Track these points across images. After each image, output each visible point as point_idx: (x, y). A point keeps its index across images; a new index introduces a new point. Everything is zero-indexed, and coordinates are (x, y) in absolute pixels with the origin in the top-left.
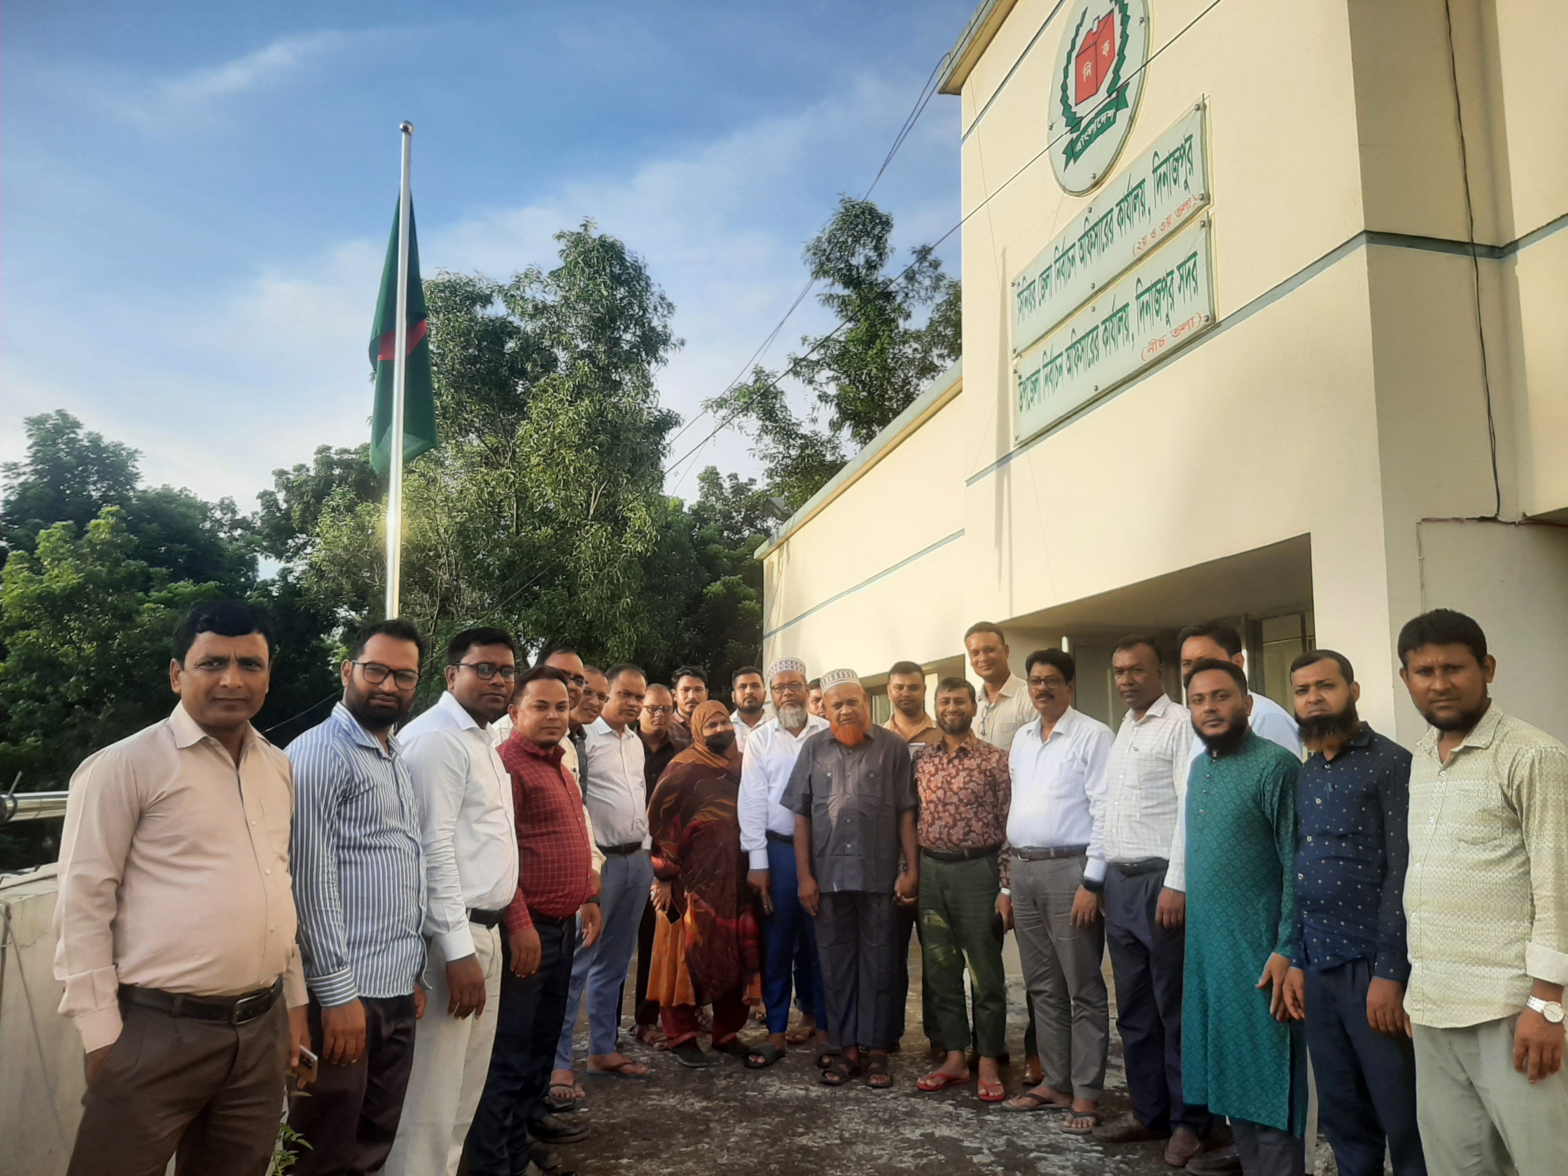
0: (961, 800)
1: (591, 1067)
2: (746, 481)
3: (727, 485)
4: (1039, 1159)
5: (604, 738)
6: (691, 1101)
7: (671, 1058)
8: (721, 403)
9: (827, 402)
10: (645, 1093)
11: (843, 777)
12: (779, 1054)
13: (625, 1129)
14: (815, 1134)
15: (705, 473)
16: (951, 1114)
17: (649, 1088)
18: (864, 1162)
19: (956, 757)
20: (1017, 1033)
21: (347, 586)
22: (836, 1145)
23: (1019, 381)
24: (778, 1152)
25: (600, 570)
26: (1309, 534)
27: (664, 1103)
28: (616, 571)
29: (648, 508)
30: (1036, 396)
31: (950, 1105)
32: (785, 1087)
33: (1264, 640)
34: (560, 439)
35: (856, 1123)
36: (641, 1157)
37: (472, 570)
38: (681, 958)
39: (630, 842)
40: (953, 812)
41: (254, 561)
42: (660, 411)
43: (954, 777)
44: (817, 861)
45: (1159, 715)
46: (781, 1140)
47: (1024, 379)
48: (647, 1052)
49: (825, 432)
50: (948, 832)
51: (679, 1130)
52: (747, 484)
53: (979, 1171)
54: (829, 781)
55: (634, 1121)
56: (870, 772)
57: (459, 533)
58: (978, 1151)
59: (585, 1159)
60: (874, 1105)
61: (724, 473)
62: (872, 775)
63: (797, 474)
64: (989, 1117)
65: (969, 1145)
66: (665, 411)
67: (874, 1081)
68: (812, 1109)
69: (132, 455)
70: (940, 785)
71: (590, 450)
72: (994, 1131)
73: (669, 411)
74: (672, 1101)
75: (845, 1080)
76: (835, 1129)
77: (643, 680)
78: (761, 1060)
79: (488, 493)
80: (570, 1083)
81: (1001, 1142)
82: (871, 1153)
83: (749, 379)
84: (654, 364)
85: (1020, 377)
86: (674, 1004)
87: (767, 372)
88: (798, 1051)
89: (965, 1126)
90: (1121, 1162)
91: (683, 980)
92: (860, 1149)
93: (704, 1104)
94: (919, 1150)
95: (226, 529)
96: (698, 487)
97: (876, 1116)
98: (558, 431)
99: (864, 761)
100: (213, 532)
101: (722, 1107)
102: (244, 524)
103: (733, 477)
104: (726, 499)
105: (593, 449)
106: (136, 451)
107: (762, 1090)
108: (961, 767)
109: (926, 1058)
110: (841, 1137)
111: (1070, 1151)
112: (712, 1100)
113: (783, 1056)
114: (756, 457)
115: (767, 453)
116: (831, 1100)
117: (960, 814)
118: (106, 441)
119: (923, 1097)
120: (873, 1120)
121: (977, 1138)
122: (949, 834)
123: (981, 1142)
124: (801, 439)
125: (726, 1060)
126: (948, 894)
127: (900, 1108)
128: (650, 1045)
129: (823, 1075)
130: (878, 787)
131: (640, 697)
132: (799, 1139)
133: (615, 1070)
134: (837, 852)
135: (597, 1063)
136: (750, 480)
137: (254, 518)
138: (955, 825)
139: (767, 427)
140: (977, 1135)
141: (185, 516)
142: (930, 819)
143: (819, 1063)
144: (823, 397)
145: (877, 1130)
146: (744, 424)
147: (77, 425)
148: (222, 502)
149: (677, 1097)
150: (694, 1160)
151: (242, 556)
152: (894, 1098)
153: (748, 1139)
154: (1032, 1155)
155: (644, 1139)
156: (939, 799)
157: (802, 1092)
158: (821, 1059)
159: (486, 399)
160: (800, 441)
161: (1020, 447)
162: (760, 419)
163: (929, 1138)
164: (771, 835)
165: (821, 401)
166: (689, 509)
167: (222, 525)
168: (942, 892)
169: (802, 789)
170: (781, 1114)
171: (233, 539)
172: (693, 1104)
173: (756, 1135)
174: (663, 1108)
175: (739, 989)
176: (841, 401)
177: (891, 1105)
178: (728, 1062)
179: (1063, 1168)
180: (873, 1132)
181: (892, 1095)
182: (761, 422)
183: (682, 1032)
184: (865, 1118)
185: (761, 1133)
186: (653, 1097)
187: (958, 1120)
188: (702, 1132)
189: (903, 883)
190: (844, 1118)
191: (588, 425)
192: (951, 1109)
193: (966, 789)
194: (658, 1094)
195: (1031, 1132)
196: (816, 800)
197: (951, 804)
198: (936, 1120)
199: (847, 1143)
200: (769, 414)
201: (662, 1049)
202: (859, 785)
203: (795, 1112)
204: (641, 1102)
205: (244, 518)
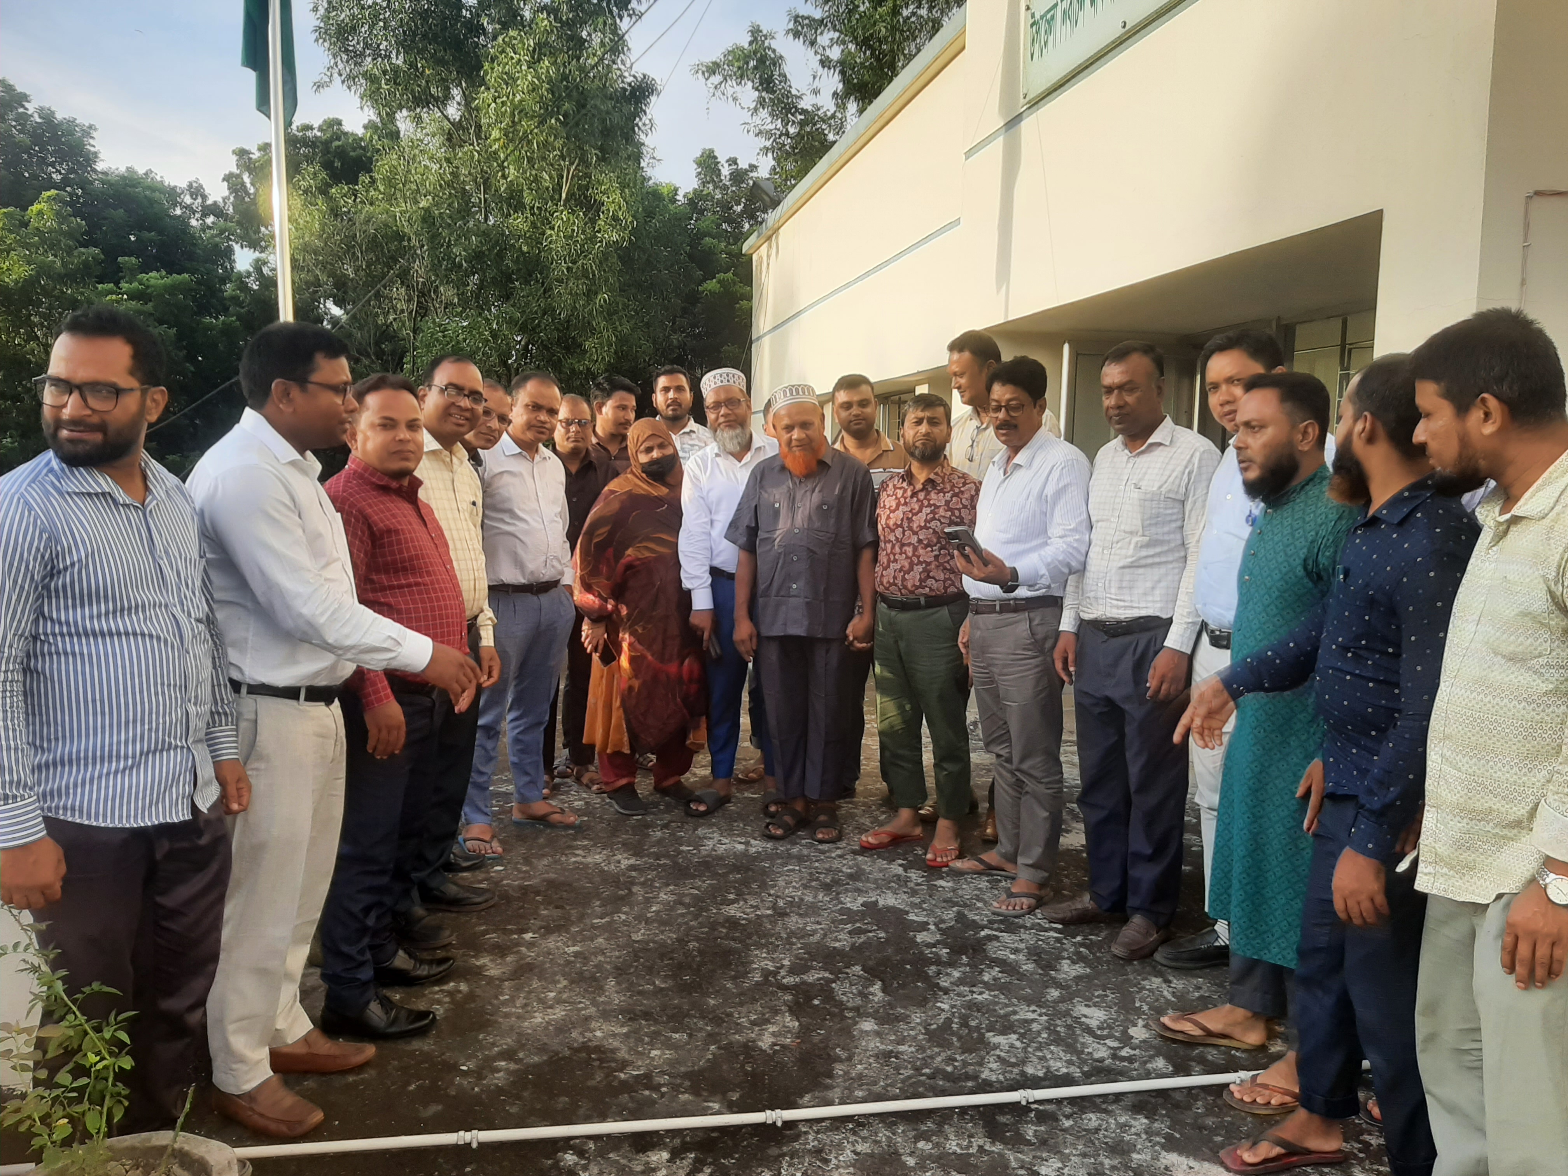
0: (920, 541)
1: (516, 816)
2: (746, 166)
3: (725, 171)
4: (990, 938)
5: (512, 459)
6: (619, 857)
7: (607, 804)
8: (713, 69)
9: (829, 68)
10: (570, 847)
11: (792, 508)
12: (725, 800)
13: (538, 893)
14: (745, 901)
15: (702, 156)
16: (898, 876)
17: (575, 840)
18: (794, 940)
19: (921, 490)
20: (983, 776)
21: (323, 278)
22: (768, 916)
23: (1031, 21)
24: (701, 925)
25: (574, 262)
26: (1382, 211)
27: (589, 860)
28: (590, 263)
29: (622, 191)
30: (1051, 38)
31: (900, 865)
32: (725, 841)
33: (1297, 347)
34: (520, 110)
35: (794, 887)
36: (548, 930)
37: (439, 261)
38: (617, 703)
39: (544, 580)
40: (910, 554)
41: (230, 251)
42: (634, 77)
43: (916, 514)
44: (761, 601)
45: (1167, 443)
46: (707, 910)
47: (1037, 16)
48: (584, 795)
49: (828, 105)
50: (903, 577)
51: (598, 896)
52: (746, 171)
53: (922, 953)
54: (777, 513)
55: (551, 883)
56: (823, 503)
57: (424, 220)
58: (923, 927)
59: (486, 932)
60: (817, 864)
61: (722, 158)
62: (825, 507)
63: (795, 154)
64: (941, 883)
65: (915, 918)
66: (640, 76)
67: (820, 836)
68: (748, 869)
69: (88, 131)
70: (899, 523)
71: (553, 121)
72: (945, 901)
73: (645, 76)
74: (598, 858)
75: (789, 834)
76: (770, 895)
77: (557, 390)
78: (702, 808)
79: (451, 174)
80: (487, 838)
81: (950, 915)
82: (804, 928)
83: (744, 41)
84: (626, 19)
85: (1033, 16)
86: (609, 751)
87: (765, 32)
88: (746, 795)
89: (914, 893)
90: (1082, 945)
91: (619, 726)
92: (794, 922)
93: (632, 861)
94: (858, 925)
95: (197, 215)
96: (694, 173)
97: (817, 879)
98: (518, 98)
99: (817, 490)
100: (183, 221)
101: (652, 865)
102: (215, 210)
103: (733, 161)
104: (726, 188)
105: (558, 120)
106: (90, 127)
107: (697, 843)
108: (926, 503)
109: (881, 805)
110: (774, 907)
111: (1026, 928)
112: (642, 857)
113: (729, 801)
114: (751, 133)
115: (762, 128)
116: (771, 857)
117: (918, 557)
118: (59, 116)
119: (872, 855)
120: (814, 883)
121: (924, 910)
122: (904, 579)
123: (928, 915)
124: (800, 114)
125: (668, 805)
126: (902, 645)
127: (844, 869)
128: (588, 787)
129: (767, 827)
130: (832, 521)
131: (553, 412)
132: (727, 908)
133: (543, 819)
134: (782, 593)
135: (522, 812)
136: (751, 166)
137: (225, 203)
138: (911, 569)
139: (764, 99)
140: (924, 906)
141: (151, 202)
142: (885, 561)
143: (765, 810)
144: (825, 63)
145: (815, 897)
146: (739, 95)
147: (23, 98)
148: (190, 186)
149: (605, 852)
150: (606, 935)
151: (216, 245)
152: (840, 856)
153: (670, 907)
154: (983, 933)
155: (557, 907)
156: (897, 538)
157: (741, 847)
158: (767, 807)
159: (441, 62)
160: (800, 117)
161: (1029, 108)
162: (757, 89)
163: (871, 908)
164: (714, 571)
165: (824, 67)
166: (684, 196)
167: (194, 212)
168: (896, 642)
169: (747, 520)
170: (715, 875)
171: (205, 228)
172: (619, 862)
173: (682, 904)
174: (586, 866)
175: (683, 733)
176: (845, 67)
177: (836, 864)
178: (669, 809)
179: (1016, 951)
180: (811, 899)
181: (839, 852)
182: (757, 93)
183: (620, 776)
184: (805, 882)
185: (687, 900)
186: (577, 852)
187: (907, 887)
188: (622, 898)
189: (856, 627)
190: (781, 883)
191: (551, 91)
192: (900, 871)
193: (928, 528)
194: (584, 848)
195: (985, 903)
196: (761, 534)
197: (909, 544)
198: (882, 886)
199: (781, 914)
200: (767, 84)
201: (600, 792)
202: (810, 518)
203: (731, 872)
204: (563, 859)
205: (215, 203)
